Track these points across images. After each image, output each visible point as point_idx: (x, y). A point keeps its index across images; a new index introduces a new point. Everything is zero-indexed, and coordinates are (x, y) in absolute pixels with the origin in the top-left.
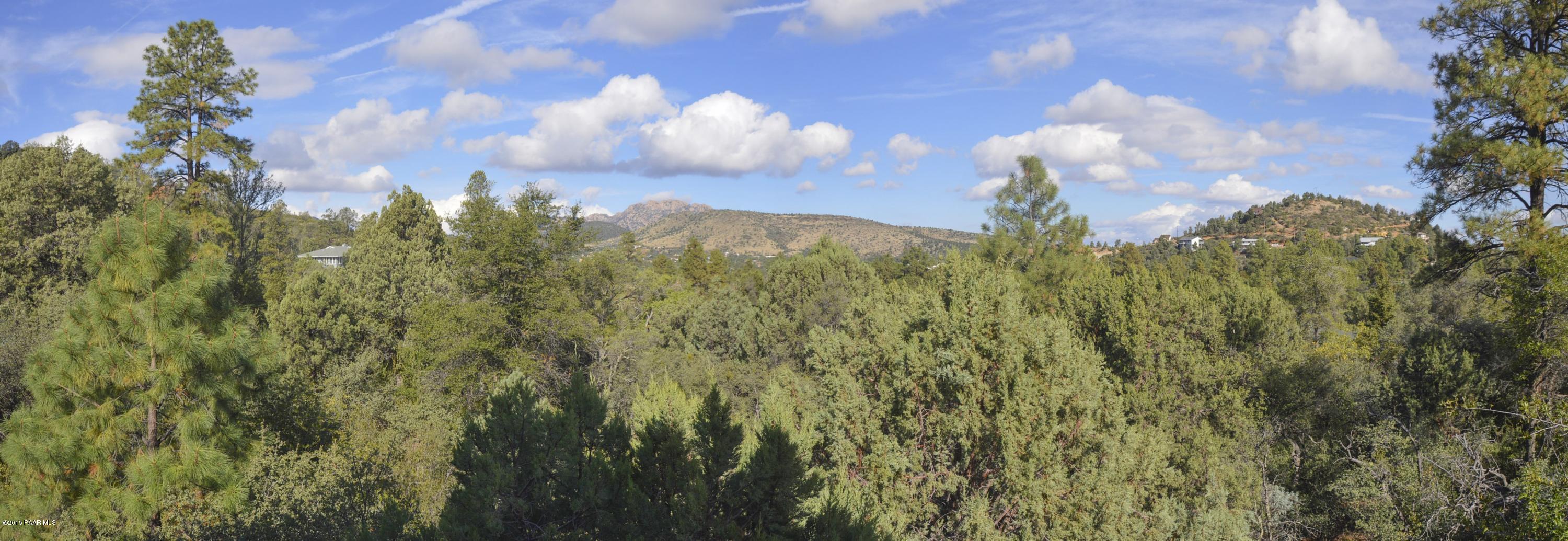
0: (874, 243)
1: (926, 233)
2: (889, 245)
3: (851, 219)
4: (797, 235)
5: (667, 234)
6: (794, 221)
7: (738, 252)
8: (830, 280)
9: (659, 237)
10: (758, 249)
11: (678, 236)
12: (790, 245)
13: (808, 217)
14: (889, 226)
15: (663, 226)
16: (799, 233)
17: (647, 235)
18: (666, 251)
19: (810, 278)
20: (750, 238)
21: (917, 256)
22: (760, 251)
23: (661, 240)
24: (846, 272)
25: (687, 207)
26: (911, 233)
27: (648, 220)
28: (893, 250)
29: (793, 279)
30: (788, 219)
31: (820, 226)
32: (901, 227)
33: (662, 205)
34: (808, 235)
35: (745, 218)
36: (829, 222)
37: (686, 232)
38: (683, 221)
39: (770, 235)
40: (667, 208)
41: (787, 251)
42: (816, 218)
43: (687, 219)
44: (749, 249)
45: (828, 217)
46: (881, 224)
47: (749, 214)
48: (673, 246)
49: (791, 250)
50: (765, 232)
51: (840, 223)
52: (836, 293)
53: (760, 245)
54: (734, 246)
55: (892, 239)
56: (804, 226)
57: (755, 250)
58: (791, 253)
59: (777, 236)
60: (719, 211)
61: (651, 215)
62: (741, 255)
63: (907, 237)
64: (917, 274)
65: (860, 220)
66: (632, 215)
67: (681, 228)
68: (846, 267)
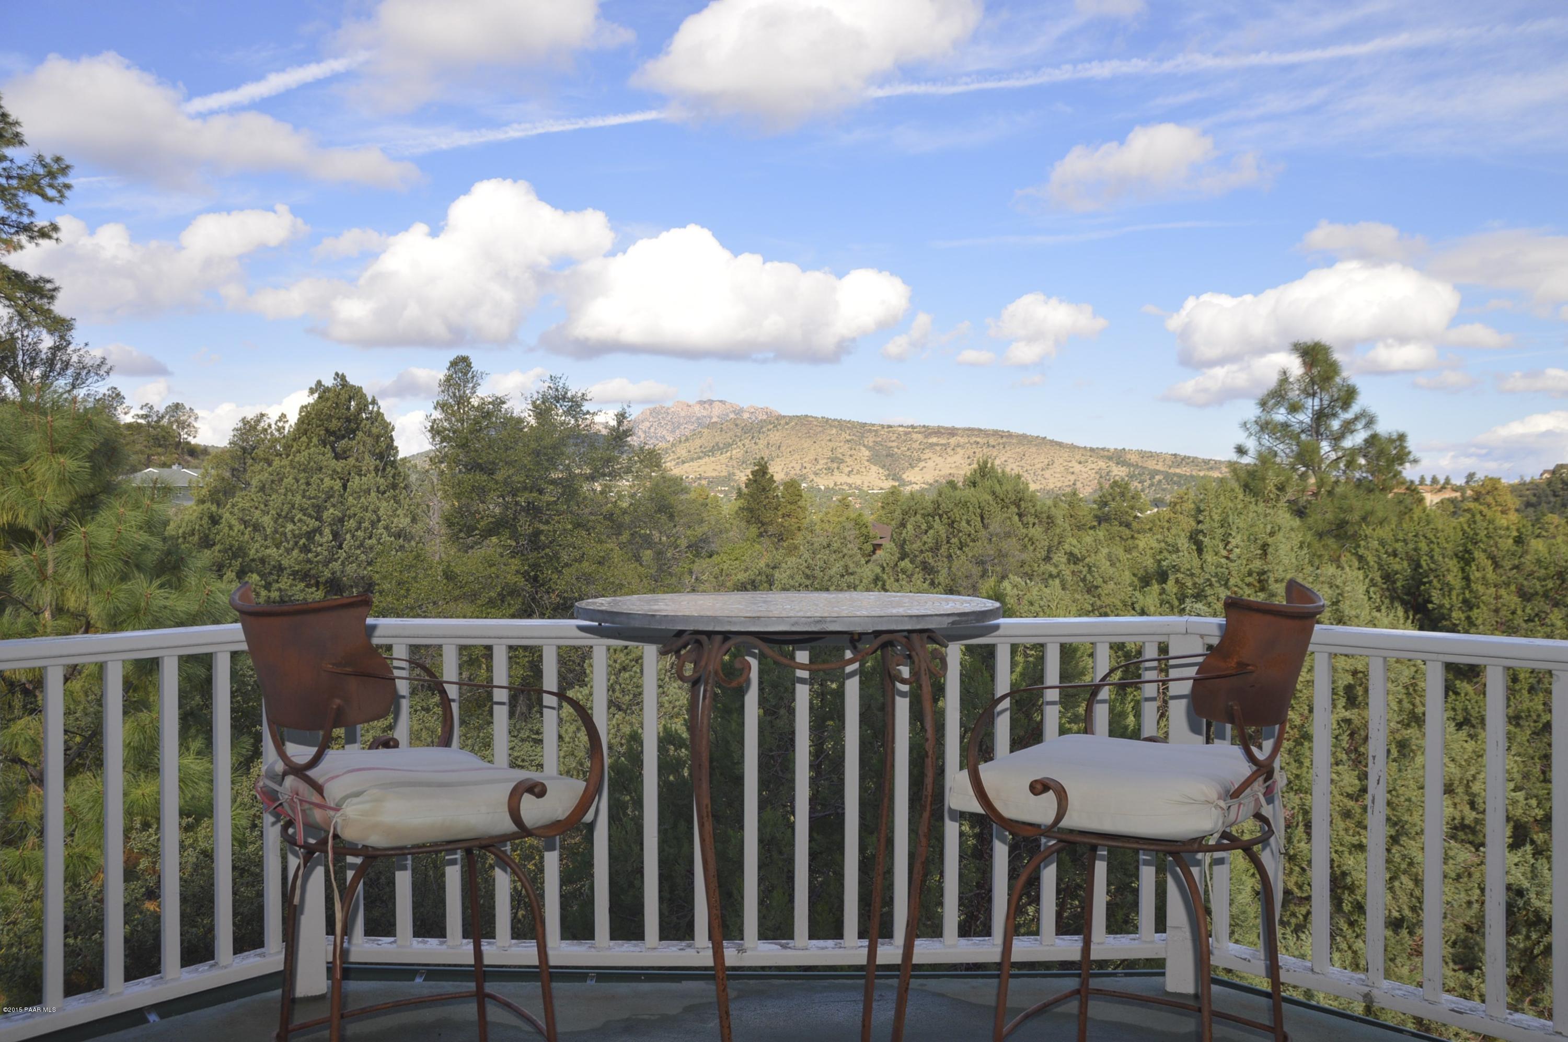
0: (1047, 474)
1: (1133, 459)
2: (1072, 478)
3: (1010, 435)
4: (920, 460)
5: (706, 454)
6: (915, 436)
7: (823, 483)
8: (994, 527)
9: (692, 460)
10: (856, 480)
11: (724, 458)
12: (909, 476)
13: (938, 432)
14: (1073, 448)
15: (698, 442)
16: (923, 457)
17: (672, 456)
18: (704, 482)
19: (964, 523)
20: (842, 461)
21: (1123, 495)
22: (859, 482)
23: (695, 464)
24: (1020, 515)
25: (739, 412)
26: (1110, 458)
27: (673, 432)
28: (1079, 485)
29: (936, 523)
30: (906, 434)
31: (958, 445)
32: (1092, 450)
33: (697, 408)
34: (939, 460)
35: (834, 431)
36: (973, 439)
37: (737, 452)
38: (730, 434)
39: (875, 459)
40: (705, 413)
41: (904, 483)
42: (952, 432)
43: (738, 431)
44: (841, 478)
45: (971, 431)
46: (1060, 444)
47: (841, 425)
48: (714, 474)
49: (911, 483)
50: (867, 453)
51: (992, 442)
52: (1005, 545)
53: (858, 472)
54: (816, 474)
55: (1077, 468)
56: (932, 445)
57: (850, 481)
58: (909, 488)
59: (888, 461)
60: (791, 418)
61: (680, 425)
62: (827, 488)
63: (1102, 464)
64: (1121, 524)
65: (1024, 436)
66: (648, 424)
67: (728, 446)
68: (1018, 507)
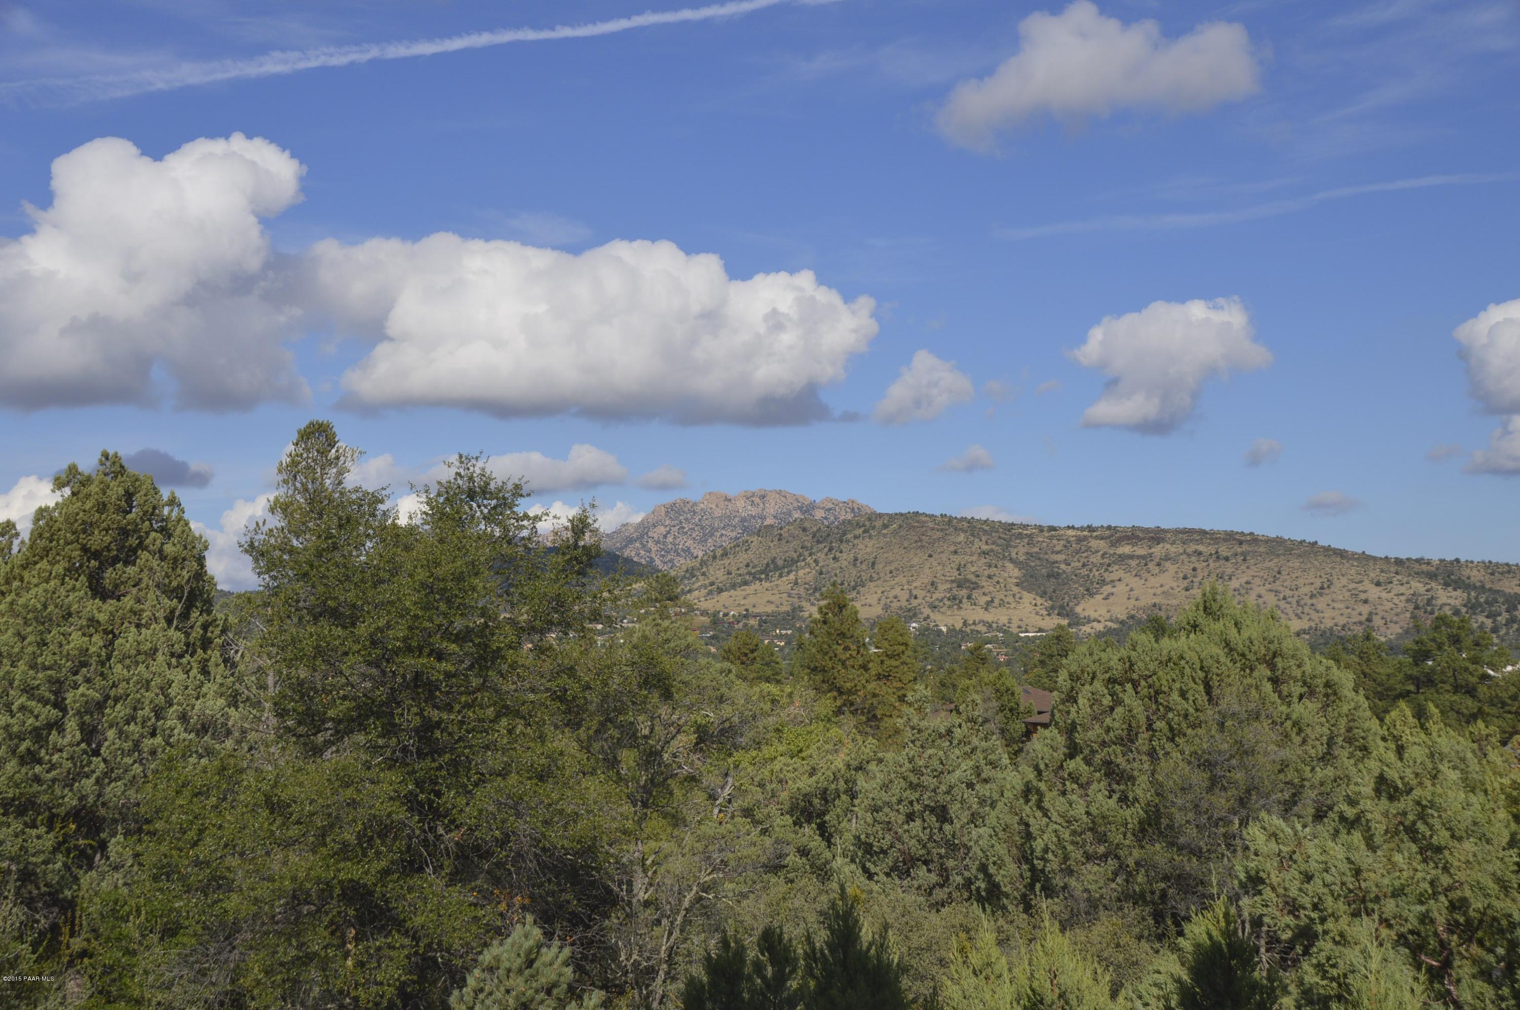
0: (1321, 603)
1: (1476, 576)
2: (1365, 610)
3: (1254, 539)
4: (1103, 582)
5: (755, 577)
6: (1094, 544)
7: (945, 621)
8: (1229, 701)
9: (734, 586)
10: (998, 616)
11: (784, 583)
12: (1087, 608)
13: (1133, 535)
14: (1364, 559)
15: (743, 557)
16: (1108, 577)
17: (702, 581)
18: (753, 622)
19: (1175, 696)
20: (976, 586)
21: (1456, 641)
22: (1003, 620)
23: (738, 593)
24: (1275, 681)
25: (808, 508)
26: (1432, 576)
27: (703, 541)
28: (1377, 621)
29: (1128, 695)
30: (1080, 540)
31: (1167, 558)
32: (1399, 562)
33: (740, 504)
34: (1135, 583)
35: (961, 537)
36: (1192, 547)
37: (806, 574)
38: (795, 544)
39: (1029, 582)
40: (754, 511)
41: (1076, 621)
42: (1156, 536)
43: (808, 540)
44: (974, 614)
45: (1188, 535)
46: (1342, 554)
47: (973, 527)
48: (770, 609)
49: (1089, 620)
50: (1016, 572)
51: (1224, 550)
52: (1249, 734)
53: (1002, 604)
54: (934, 607)
55: (1374, 592)
56: (1123, 558)
57: (989, 617)
58: (1086, 629)
59: (1051, 585)
60: (892, 517)
61: (714, 530)
62: (952, 630)
63: (1418, 586)
64: (1456, 689)
65: (1279, 541)
66: (662, 530)
67: (791, 564)
68: (1272, 666)
